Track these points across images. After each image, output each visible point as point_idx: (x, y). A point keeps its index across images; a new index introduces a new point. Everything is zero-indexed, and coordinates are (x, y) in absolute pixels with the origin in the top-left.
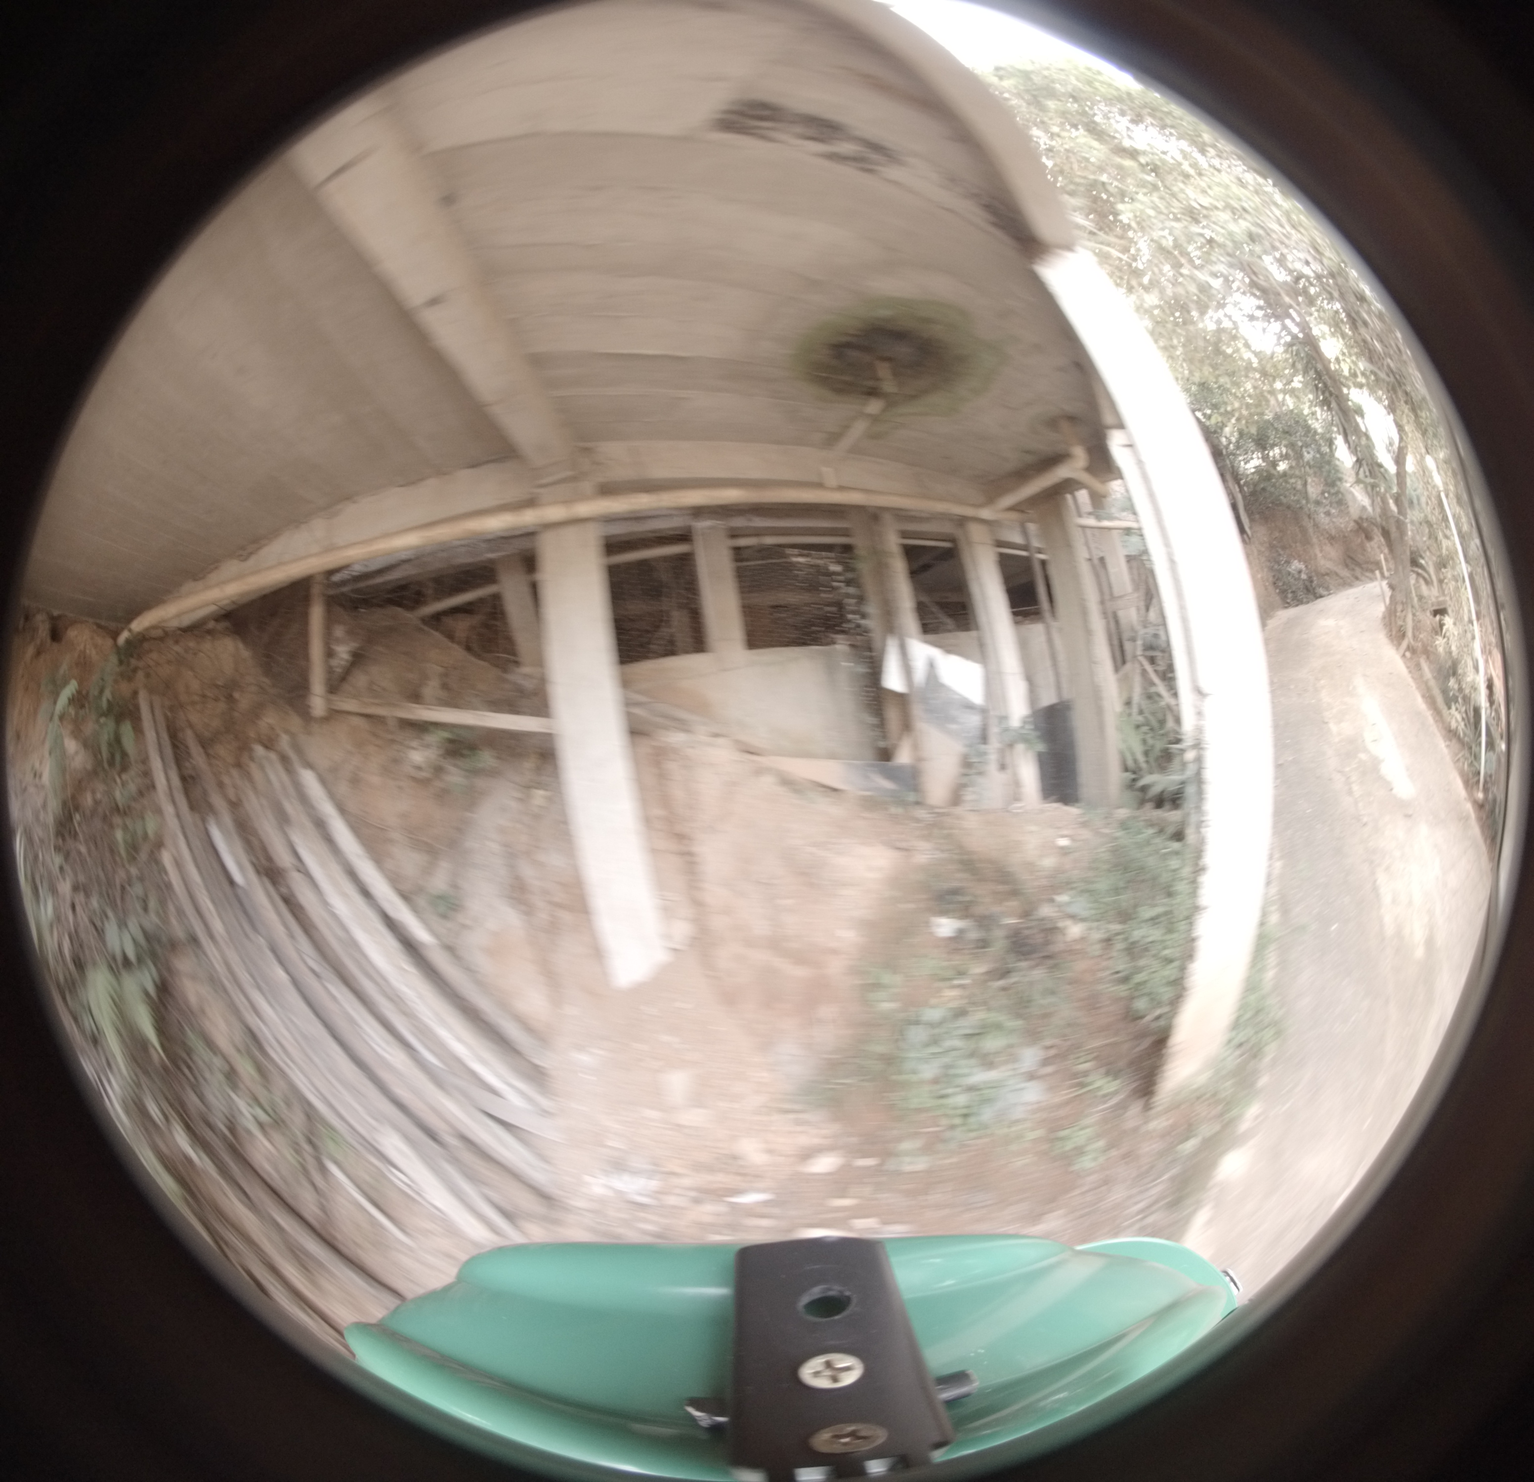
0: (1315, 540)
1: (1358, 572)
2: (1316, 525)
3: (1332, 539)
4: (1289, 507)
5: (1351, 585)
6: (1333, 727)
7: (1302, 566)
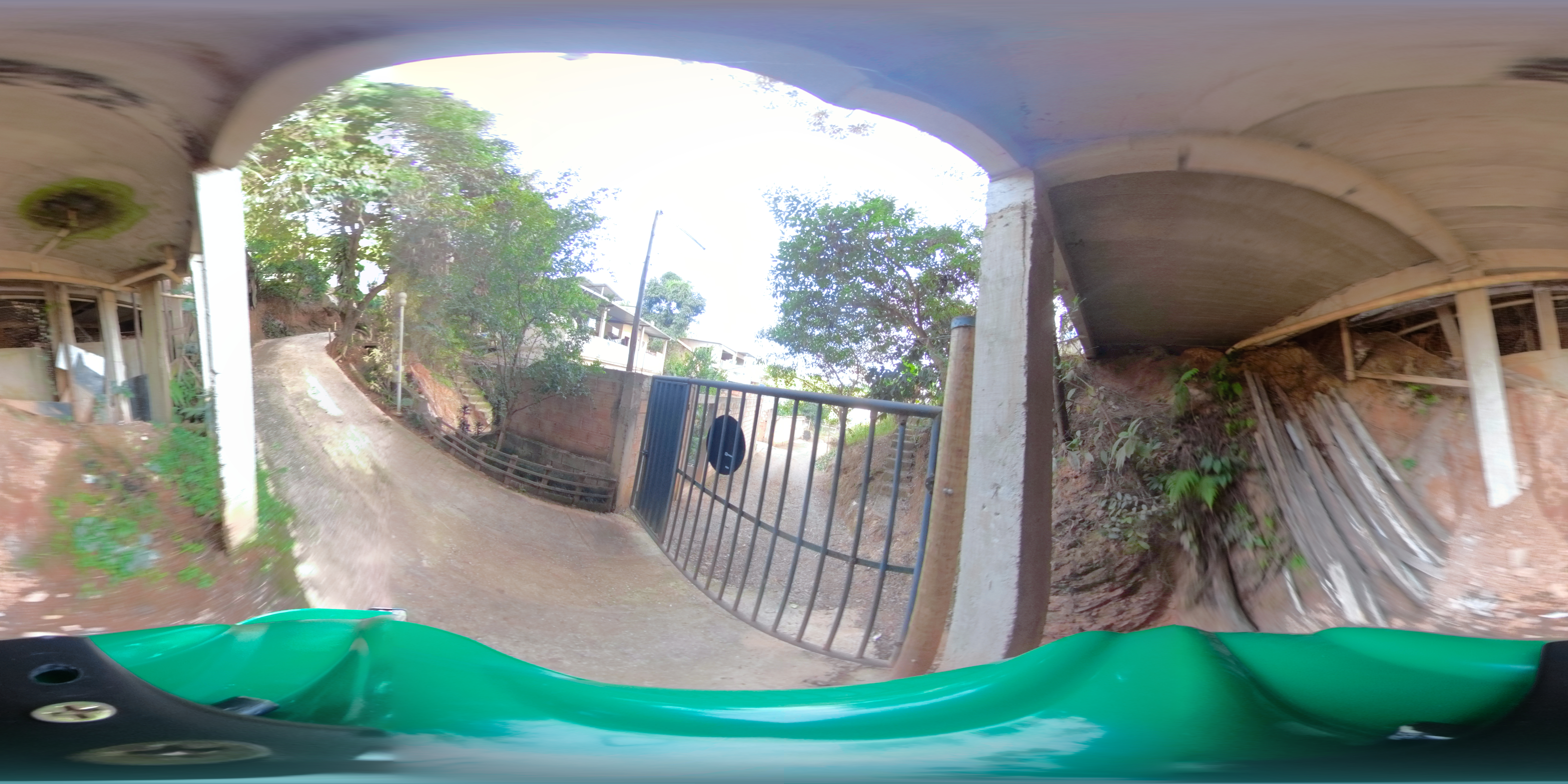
0: (293, 312)
1: (316, 327)
2: (297, 307)
3: (304, 313)
4: (283, 298)
5: (309, 332)
6: (288, 388)
7: (282, 322)
